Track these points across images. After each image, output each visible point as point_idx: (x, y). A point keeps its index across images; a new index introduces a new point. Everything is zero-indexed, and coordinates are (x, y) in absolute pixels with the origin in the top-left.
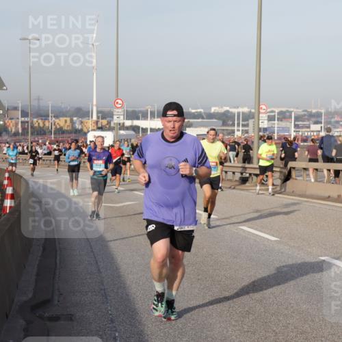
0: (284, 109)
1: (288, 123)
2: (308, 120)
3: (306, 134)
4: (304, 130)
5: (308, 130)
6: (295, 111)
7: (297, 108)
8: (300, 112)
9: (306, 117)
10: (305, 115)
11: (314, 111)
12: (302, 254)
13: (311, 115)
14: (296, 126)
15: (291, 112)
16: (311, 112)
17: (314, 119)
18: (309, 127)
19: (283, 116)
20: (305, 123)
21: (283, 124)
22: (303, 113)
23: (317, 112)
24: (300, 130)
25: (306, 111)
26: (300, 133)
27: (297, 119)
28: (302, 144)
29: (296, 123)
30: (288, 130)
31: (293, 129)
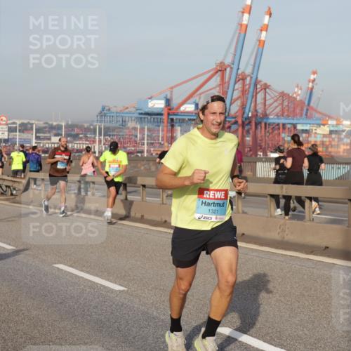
0: (26, 121)
1: (30, 135)
2: (49, 132)
3: (47, 145)
4: (45, 142)
5: (49, 142)
6: (36, 123)
7: (38, 120)
8: (41, 124)
9: (47, 129)
10: (45, 128)
11: (55, 124)
12: (37, 262)
13: (52, 128)
14: (37, 138)
15: (33, 124)
16: (52, 124)
17: (54, 132)
18: (50, 139)
19: (25, 128)
20: (46, 135)
21: (25, 136)
22: (45, 125)
23: (58, 125)
24: (42, 142)
25: (47, 123)
26: (42, 145)
27: (38, 131)
28: (43, 155)
29: (38, 135)
30: (30, 141)
31: (34, 141)
